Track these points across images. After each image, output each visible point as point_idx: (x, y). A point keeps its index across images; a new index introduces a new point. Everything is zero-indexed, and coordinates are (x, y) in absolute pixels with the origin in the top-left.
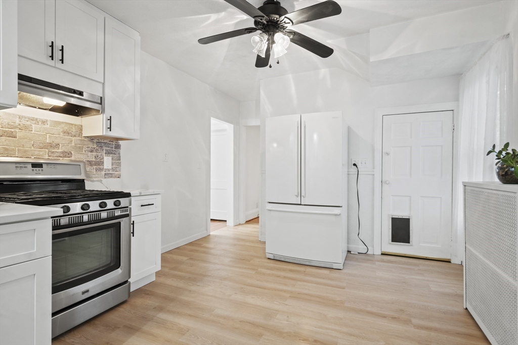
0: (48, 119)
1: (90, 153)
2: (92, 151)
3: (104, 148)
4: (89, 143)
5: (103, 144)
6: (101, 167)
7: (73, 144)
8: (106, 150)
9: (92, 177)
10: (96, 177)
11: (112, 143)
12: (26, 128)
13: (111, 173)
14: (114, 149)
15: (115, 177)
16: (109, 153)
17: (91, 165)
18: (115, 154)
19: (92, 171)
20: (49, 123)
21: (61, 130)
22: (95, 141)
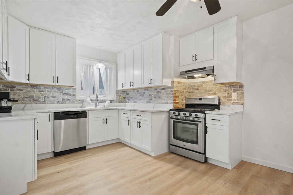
0: (208, 80)
1: (224, 92)
2: (225, 91)
3: (232, 88)
4: (224, 87)
5: (231, 87)
6: (231, 99)
7: (217, 89)
8: (233, 89)
9: (225, 104)
10: (228, 104)
11: (237, 85)
12: (201, 86)
13: (237, 102)
14: (238, 88)
15: (240, 104)
16: (235, 91)
17: (225, 98)
18: (239, 91)
19: (226, 101)
20: (208, 82)
21: (212, 84)
22: (227, 86)
